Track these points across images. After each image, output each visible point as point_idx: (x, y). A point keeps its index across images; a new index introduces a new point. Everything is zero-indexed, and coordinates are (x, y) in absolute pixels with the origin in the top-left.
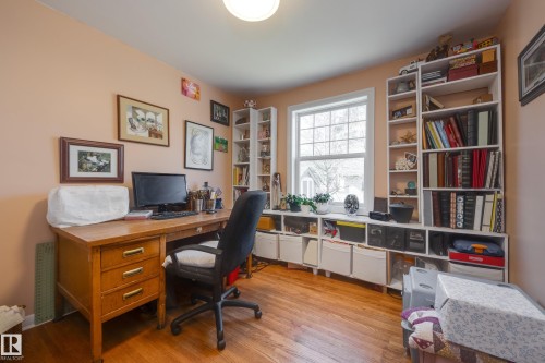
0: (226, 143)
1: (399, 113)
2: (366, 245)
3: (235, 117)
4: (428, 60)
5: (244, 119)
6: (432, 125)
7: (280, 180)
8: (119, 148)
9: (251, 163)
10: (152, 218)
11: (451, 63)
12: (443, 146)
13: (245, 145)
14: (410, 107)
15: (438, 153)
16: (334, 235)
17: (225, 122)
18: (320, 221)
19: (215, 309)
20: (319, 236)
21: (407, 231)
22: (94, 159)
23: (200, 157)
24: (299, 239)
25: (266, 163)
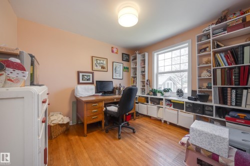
0: (128, 68)
1: (203, 50)
2: (184, 111)
3: (131, 58)
4: (216, 24)
5: (135, 59)
6: (218, 56)
7: (149, 82)
8: (92, 73)
9: (137, 76)
10: (102, 95)
11: (228, 24)
12: (224, 65)
13: (135, 69)
14: (208, 47)
15: (222, 69)
16: (171, 106)
17: (128, 60)
18: (164, 100)
19: (119, 127)
20: (164, 106)
21: (203, 105)
22: (86, 77)
23: (118, 75)
24: (155, 107)
25: (144, 76)
